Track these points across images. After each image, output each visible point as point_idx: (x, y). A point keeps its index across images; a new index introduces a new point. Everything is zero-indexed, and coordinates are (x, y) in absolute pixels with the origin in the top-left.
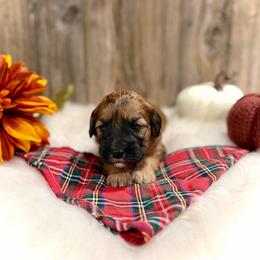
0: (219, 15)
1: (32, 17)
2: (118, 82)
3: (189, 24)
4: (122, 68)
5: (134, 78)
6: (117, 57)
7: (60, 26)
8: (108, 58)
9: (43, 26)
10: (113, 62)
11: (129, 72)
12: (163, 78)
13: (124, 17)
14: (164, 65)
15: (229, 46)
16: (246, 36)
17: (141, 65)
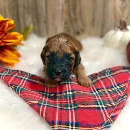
2: (66, 23)
4: (69, 14)
5: (76, 20)
6: (66, 7)
8: (61, 8)
10: (63, 10)
11: (73, 16)
12: (94, 20)
14: (94, 12)
17: (81, 12)
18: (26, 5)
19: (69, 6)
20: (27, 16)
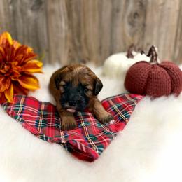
0: (138, 4)
1: (11, 7)
2: (70, 51)
3: (118, 11)
5: (81, 48)
9: (19, 14)
10: (66, 37)
11: (77, 44)
12: (100, 48)
13: (73, 6)
15: (144, 25)
16: (156, 18)
17: (86, 39)
18: (26, 33)
19: (73, 33)
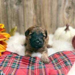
4: (37, 21)
6: (35, 17)
7: (15, 6)
8: (32, 18)
20: (12, 22)
